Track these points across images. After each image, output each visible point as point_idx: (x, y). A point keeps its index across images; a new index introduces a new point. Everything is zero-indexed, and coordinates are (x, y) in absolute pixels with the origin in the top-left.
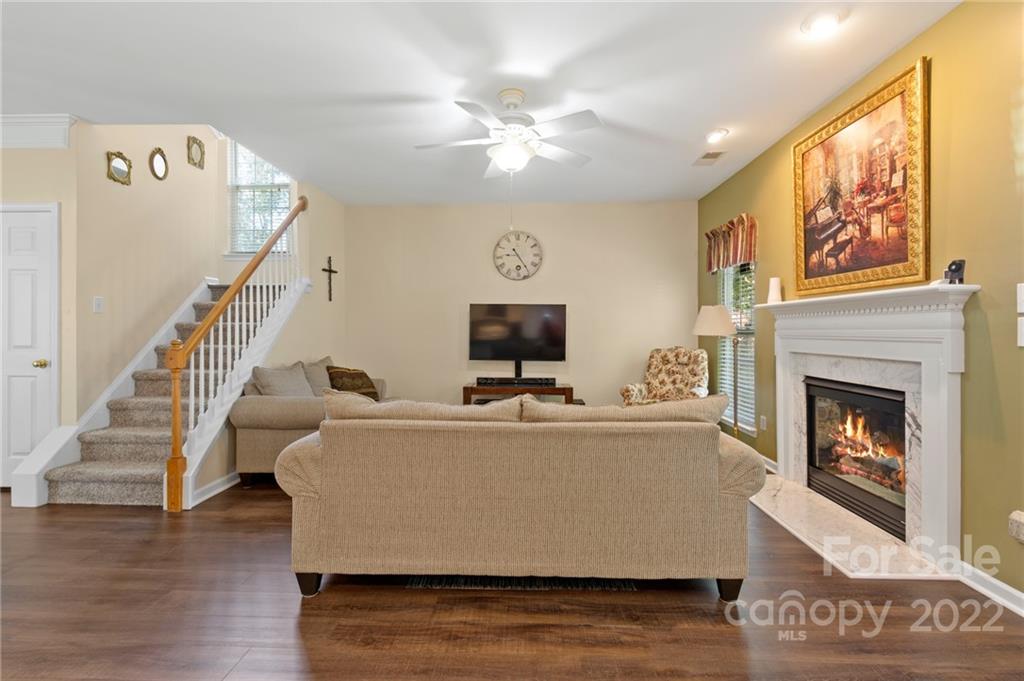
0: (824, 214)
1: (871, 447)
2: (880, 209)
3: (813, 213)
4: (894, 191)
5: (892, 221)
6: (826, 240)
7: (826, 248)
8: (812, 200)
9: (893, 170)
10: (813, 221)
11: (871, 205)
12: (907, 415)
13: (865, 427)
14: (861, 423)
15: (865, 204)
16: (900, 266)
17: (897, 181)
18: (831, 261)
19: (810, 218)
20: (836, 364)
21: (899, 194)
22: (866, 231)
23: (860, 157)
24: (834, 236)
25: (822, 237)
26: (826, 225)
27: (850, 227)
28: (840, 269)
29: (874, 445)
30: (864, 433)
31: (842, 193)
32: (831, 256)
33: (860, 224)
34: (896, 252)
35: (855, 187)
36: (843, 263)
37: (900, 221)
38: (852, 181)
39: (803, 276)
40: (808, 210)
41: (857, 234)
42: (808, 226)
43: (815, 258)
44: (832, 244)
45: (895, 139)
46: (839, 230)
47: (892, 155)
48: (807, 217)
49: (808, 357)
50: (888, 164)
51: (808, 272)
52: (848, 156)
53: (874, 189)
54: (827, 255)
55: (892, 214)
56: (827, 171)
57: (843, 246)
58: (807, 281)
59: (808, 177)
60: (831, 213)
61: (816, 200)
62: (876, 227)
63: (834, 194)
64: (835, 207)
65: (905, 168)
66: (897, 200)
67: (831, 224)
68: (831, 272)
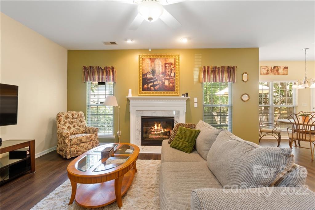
0: (149, 76)
1: (162, 130)
2: (168, 79)
3: (146, 74)
4: (172, 77)
5: (171, 83)
6: (150, 82)
7: (150, 84)
8: (145, 71)
9: (171, 72)
10: (145, 76)
11: (165, 78)
12: (175, 121)
13: (161, 126)
14: (159, 125)
15: (163, 77)
16: (174, 92)
17: (172, 75)
18: (152, 88)
20: (154, 113)
21: (173, 78)
22: (164, 83)
23: (162, 66)
24: (153, 82)
25: (149, 81)
26: (150, 79)
27: (158, 81)
28: (155, 90)
29: (163, 129)
30: (161, 127)
31: (157, 73)
32: (152, 87)
33: (162, 81)
34: (172, 89)
35: (160, 73)
36: (156, 89)
37: (173, 83)
38: (159, 71)
39: (142, 90)
40: (144, 73)
41: (161, 83)
42: (144, 78)
43: (146, 86)
44: (152, 84)
45: (172, 66)
46: (155, 81)
47: (171, 69)
48: (144, 75)
49: (143, 111)
50: (170, 71)
51: (144, 89)
52: (159, 65)
53: (166, 75)
54: (151, 86)
55: (171, 81)
56: (151, 66)
57: (156, 85)
58: (143, 92)
59: (144, 65)
60: (152, 76)
61: (147, 72)
62: (167, 83)
63: (153, 72)
64: (153, 75)
65: (175, 73)
66: (172, 79)
67: (152, 79)
68: (152, 90)
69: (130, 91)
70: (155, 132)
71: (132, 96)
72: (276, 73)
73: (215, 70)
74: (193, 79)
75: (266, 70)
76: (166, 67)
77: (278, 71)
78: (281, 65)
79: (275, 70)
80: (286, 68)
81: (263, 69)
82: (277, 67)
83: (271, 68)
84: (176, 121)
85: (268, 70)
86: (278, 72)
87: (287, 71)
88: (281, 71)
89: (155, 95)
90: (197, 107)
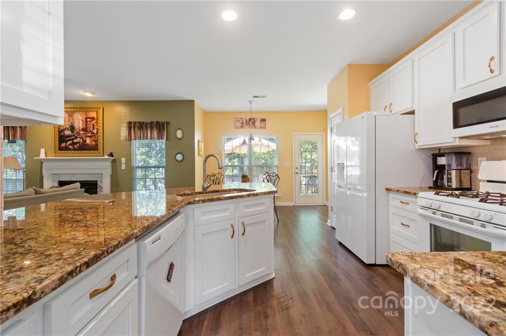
0: (68, 133)
2: (89, 136)
3: (63, 131)
4: (94, 133)
5: (93, 141)
6: (69, 140)
7: (69, 143)
8: (62, 127)
9: (94, 128)
10: (63, 133)
11: (86, 135)
12: (98, 186)
15: (84, 134)
16: (96, 151)
17: (95, 131)
18: (71, 147)
19: (61, 133)
20: (73, 176)
21: (95, 135)
22: (85, 141)
23: (83, 121)
24: (72, 140)
25: (67, 139)
26: (68, 136)
27: (79, 139)
28: (74, 150)
31: (76, 129)
32: (71, 145)
33: (83, 139)
34: (95, 148)
35: (81, 129)
36: (76, 148)
37: (96, 141)
38: (79, 126)
39: (58, 149)
40: (60, 130)
41: (81, 141)
42: (60, 134)
43: (63, 145)
44: (71, 142)
45: (94, 121)
46: (74, 139)
47: (93, 125)
48: (60, 132)
49: (60, 175)
50: (92, 126)
51: (60, 149)
52: (78, 119)
53: (87, 131)
54: (69, 145)
55: (93, 139)
56: (69, 121)
57: (76, 143)
58: (60, 151)
60: (71, 133)
61: (64, 128)
62: (88, 141)
63: (72, 128)
64: (72, 132)
65: (97, 129)
66: (95, 136)
67: (71, 136)
68: (72, 150)
69: (43, 151)
71: (46, 157)
72: (253, 126)
73: (142, 126)
74: (120, 136)
75: (241, 122)
76: (87, 122)
77: (254, 123)
78: (258, 117)
79: (251, 122)
80: (263, 120)
81: (237, 121)
82: (254, 119)
83: (247, 120)
84: (100, 186)
85: (242, 123)
86: (254, 125)
87: (265, 124)
88: (258, 124)
89: (74, 156)
90: (124, 168)
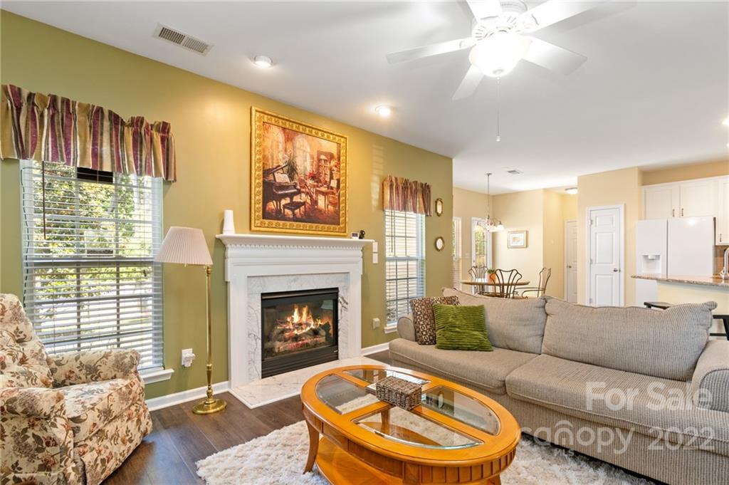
0: (282, 178)
1: (312, 323)
2: (324, 194)
3: (272, 171)
4: (332, 188)
5: (331, 203)
6: (285, 196)
7: (283, 202)
8: (270, 161)
9: (331, 178)
10: (271, 177)
11: (318, 189)
12: (339, 298)
13: (308, 313)
14: (305, 311)
15: (314, 186)
16: (337, 227)
17: (334, 184)
18: (288, 212)
19: (268, 175)
20: (295, 280)
21: (335, 191)
22: (316, 202)
23: (312, 157)
24: (291, 196)
25: (280, 193)
26: (282, 186)
27: (303, 195)
28: (295, 219)
29: (315, 320)
30: (308, 315)
31: (298, 171)
32: (288, 208)
33: (311, 197)
34: (333, 219)
35: (308, 174)
36: (298, 215)
37: (336, 204)
38: (305, 168)
39: (262, 215)
40: (267, 168)
41: (309, 201)
42: (266, 180)
43: (272, 205)
44: (287, 201)
45: (333, 163)
46: (295, 194)
47: (331, 170)
48: (267, 172)
49: (265, 279)
50: (328, 173)
51: (266, 215)
52: (304, 151)
53: (320, 182)
54: (285, 207)
55: (331, 199)
56: (286, 150)
57: (298, 205)
58: (267, 221)
59: (268, 143)
60: (288, 180)
61: (275, 165)
62: (322, 202)
63: (291, 170)
64: (291, 178)
65: (338, 181)
66: (333, 193)
67: (287, 187)
68: (289, 220)
69: (229, 215)
70: (294, 330)
71: (236, 233)
76: (319, 160)
84: (343, 298)
90: (377, 263)
